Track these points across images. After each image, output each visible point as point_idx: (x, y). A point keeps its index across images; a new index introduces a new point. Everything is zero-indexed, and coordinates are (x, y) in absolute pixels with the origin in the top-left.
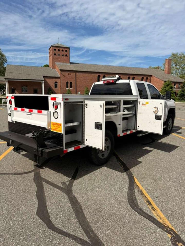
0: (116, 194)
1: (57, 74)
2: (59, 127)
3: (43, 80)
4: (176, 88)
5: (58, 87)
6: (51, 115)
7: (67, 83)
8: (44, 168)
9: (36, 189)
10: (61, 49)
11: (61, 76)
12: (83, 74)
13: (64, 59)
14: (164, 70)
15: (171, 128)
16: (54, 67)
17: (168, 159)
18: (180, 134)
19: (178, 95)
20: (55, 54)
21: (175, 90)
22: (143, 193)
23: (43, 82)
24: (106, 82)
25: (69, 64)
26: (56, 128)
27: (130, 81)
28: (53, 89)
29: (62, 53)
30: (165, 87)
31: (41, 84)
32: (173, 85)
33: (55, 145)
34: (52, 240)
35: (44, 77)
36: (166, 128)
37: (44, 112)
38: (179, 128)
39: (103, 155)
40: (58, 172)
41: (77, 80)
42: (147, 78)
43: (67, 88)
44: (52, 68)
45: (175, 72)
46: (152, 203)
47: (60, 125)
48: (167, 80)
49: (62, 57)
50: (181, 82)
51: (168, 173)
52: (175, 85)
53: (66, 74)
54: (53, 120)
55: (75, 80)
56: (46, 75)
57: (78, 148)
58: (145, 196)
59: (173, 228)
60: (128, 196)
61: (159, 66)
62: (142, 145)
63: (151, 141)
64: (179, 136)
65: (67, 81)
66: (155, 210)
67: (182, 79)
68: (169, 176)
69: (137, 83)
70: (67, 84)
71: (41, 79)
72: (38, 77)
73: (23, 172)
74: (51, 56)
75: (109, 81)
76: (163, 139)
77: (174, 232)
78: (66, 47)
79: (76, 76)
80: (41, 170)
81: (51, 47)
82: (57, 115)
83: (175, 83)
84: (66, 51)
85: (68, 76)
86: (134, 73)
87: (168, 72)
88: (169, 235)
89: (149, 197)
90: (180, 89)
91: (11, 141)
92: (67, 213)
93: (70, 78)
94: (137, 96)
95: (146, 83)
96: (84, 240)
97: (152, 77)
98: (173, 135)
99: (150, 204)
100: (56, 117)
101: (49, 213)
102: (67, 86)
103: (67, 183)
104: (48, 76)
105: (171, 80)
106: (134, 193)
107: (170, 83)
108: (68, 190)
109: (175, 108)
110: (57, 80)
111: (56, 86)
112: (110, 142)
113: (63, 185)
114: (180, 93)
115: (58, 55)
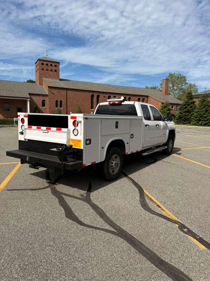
0: (130, 201)
1: (45, 91)
2: (79, 143)
3: (28, 98)
4: (173, 110)
5: (46, 106)
6: (70, 132)
7: (57, 101)
8: (57, 185)
9: (57, 200)
10: (49, 64)
11: (49, 94)
12: (75, 92)
13: (52, 75)
14: (161, 91)
15: (171, 149)
16: (41, 83)
17: (171, 175)
18: (180, 155)
19: (176, 117)
20: (42, 69)
21: (173, 112)
22: (152, 200)
23: (29, 99)
24: (111, 103)
25: (59, 81)
26: (76, 145)
27: (134, 102)
28: (40, 108)
29: (51, 68)
30: (162, 109)
31: (25, 102)
32: (170, 107)
33: (74, 160)
34: (86, 232)
35: (29, 94)
36: (166, 148)
37: (63, 130)
38: (179, 150)
39: (113, 171)
40: (73, 187)
41: (68, 99)
42: (144, 99)
43: (56, 107)
44: (39, 85)
45: (172, 93)
46: (161, 206)
47: (80, 141)
48: (164, 102)
49: (51, 72)
50: (179, 103)
51: (172, 186)
52: (172, 107)
53: (55, 91)
54: (72, 137)
55: (66, 99)
56: (31, 93)
57: (94, 163)
58: (155, 202)
59: (179, 221)
60: (140, 202)
61: (156, 86)
62: (146, 164)
63: (154, 161)
64: (180, 157)
65: (56, 100)
66: (164, 211)
67: (180, 101)
68: (173, 188)
69: (141, 105)
70: (56, 103)
71: (26, 97)
72: (24, 94)
73: (38, 188)
74: (38, 71)
75: (115, 103)
76: (164, 159)
77: (181, 223)
78: (55, 61)
79: (67, 94)
80: (55, 186)
81: (38, 61)
82: (77, 133)
83: (173, 104)
84: (55, 66)
85: (57, 94)
86: (130, 94)
87: (165, 92)
88: (176, 225)
89: (158, 202)
90: (178, 111)
91: (28, 158)
92: (92, 215)
93: (60, 96)
94: (142, 117)
95: (148, 105)
96: (113, 231)
97: (149, 98)
98: (174, 155)
99: (159, 207)
100: (76, 134)
101: (77, 216)
102: (56, 105)
103: (85, 195)
104: (34, 93)
105: (169, 102)
106: (145, 200)
107: (167, 105)
108: (87, 200)
109: (174, 129)
110: (44, 98)
111: (43, 105)
112: (119, 159)
113: (81, 196)
114: (178, 116)
115: (46, 70)
